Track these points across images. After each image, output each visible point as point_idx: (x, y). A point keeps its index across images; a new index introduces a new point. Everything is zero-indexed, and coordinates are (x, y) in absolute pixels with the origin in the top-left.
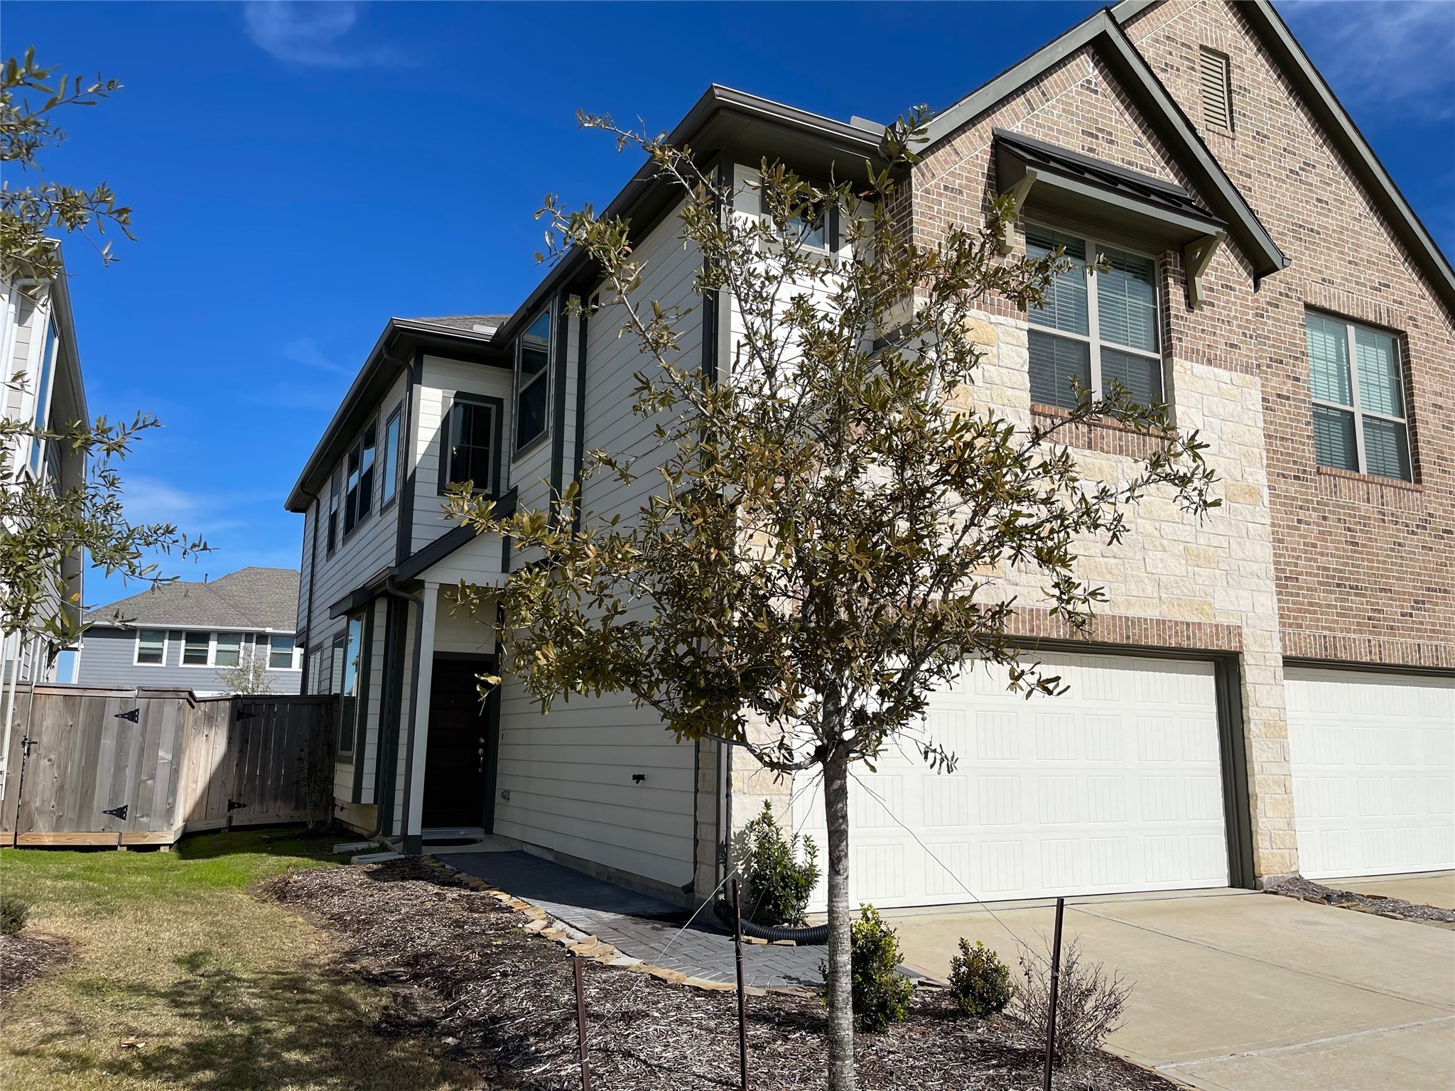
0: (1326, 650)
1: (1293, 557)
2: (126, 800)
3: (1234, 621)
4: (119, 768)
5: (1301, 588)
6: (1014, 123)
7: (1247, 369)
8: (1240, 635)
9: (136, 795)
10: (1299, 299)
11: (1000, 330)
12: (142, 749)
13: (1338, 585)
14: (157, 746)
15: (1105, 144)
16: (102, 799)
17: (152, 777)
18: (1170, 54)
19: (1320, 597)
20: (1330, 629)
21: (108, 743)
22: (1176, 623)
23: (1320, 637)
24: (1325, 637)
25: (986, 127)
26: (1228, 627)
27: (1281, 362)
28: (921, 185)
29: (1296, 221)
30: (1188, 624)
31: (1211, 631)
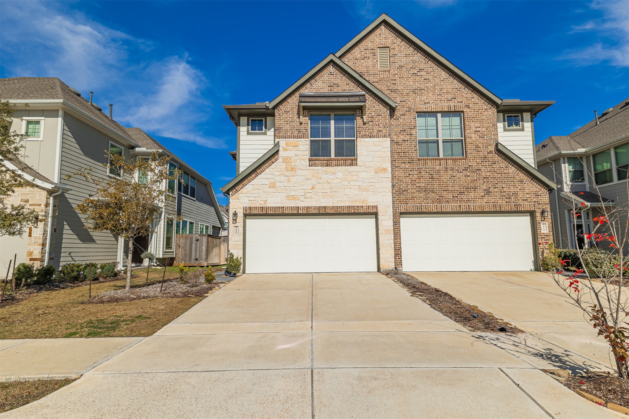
0: (417, 209)
1: (406, 185)
2: (198, 257)
3: (376, 205)
4: (196, 251)
5: (409, 193)
6: (306, 90)
7: (385, 136)
8: (377, 208)
9: (199, 256)
10: (414, 111)
11: (300, 142)
12: (200, 247)
13: (424, 191)
14: (202, 246)
15: (336, 88)
16: (193, 257)
17: (202, 252)
18: (366, 53)
19: (417, 194)
20: (420, 203)
21: (194, 246)
22: (354, 206)
23: (415, 206)
24: (417, 206)
25: (297, 94)
26: (373, 206)
27: (405, 131)
28: (278, 113)
29: (414, 88)
30: (358, 206)
31: (366, 208)
